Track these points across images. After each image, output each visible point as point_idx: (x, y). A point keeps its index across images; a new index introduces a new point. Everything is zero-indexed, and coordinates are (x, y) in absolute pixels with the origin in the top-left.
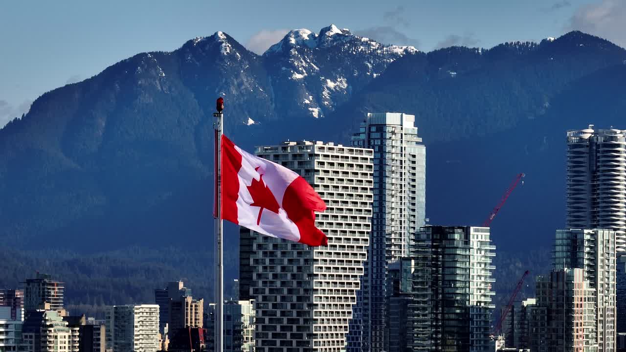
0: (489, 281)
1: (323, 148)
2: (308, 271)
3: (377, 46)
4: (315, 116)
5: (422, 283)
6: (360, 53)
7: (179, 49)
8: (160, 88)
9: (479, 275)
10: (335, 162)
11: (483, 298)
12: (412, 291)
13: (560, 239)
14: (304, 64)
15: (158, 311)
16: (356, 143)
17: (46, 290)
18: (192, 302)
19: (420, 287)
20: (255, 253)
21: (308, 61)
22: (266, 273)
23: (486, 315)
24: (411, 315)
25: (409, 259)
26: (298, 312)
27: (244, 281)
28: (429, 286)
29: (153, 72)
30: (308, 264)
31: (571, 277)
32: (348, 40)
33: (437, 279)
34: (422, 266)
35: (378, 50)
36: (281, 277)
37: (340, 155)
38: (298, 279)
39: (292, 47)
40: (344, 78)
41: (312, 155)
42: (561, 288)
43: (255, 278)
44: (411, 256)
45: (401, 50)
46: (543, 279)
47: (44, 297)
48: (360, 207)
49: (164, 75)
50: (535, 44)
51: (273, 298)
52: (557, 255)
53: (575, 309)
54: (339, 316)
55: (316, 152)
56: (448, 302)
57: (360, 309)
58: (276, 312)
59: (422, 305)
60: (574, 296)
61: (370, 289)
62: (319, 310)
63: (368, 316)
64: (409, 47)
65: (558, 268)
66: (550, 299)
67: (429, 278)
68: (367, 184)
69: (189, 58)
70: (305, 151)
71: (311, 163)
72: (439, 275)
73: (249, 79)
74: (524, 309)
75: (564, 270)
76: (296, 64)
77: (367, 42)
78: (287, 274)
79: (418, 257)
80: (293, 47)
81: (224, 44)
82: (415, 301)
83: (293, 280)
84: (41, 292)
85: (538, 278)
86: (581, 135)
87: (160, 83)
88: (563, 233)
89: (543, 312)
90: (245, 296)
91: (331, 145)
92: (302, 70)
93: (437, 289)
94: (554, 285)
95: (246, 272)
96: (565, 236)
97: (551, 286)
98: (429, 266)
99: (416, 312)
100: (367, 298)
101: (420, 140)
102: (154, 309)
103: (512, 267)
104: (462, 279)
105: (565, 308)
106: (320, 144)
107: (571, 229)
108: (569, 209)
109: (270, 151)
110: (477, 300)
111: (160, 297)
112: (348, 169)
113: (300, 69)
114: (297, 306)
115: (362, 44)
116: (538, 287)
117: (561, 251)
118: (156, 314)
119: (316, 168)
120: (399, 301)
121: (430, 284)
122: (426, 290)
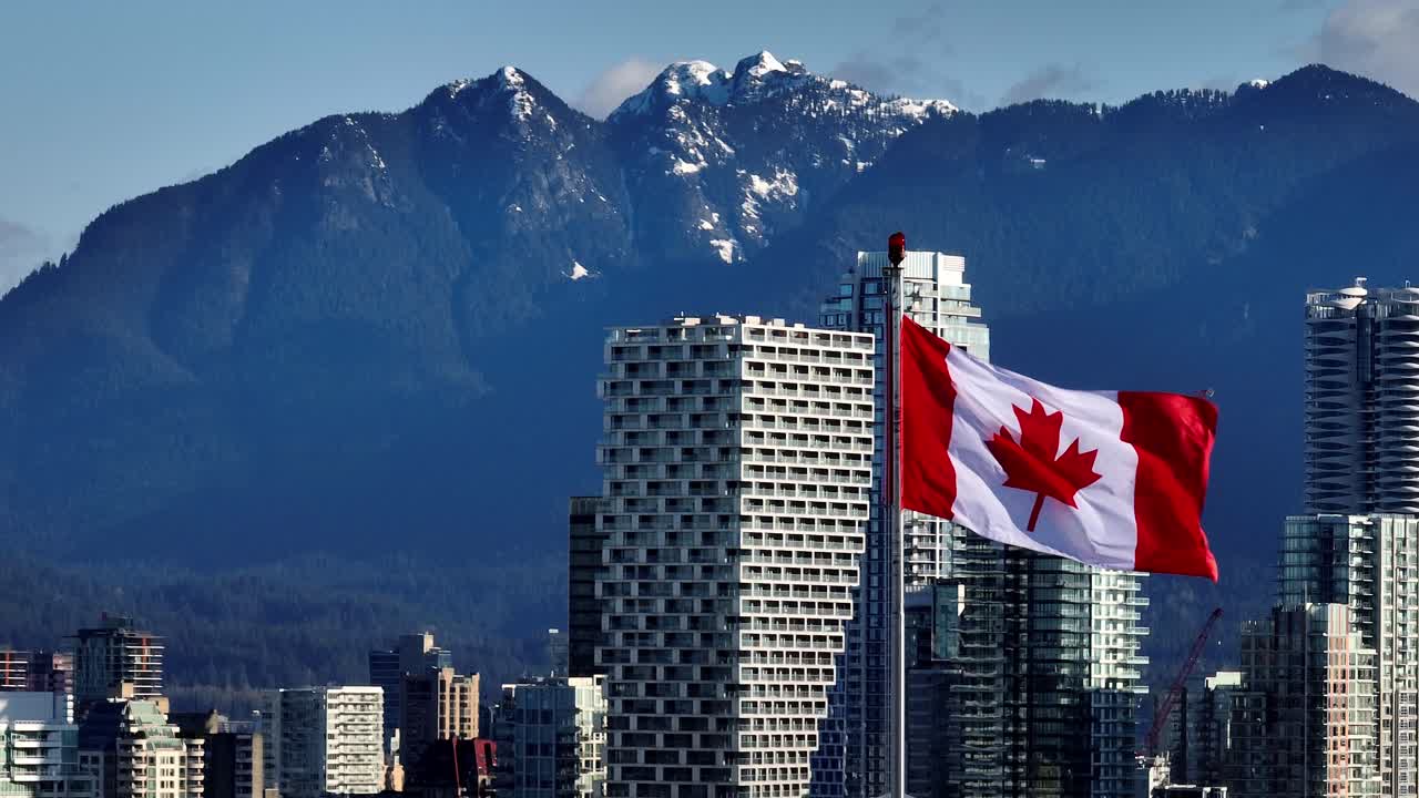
0: (1134, 633)
1: (761, 332)
2: (726, 610)
3: (866, 99)
4: (724, 258)
5: (983, 637)
6: (826, 116)
7: (417, 107)
8: (372, 195)
9: (1111, 620)
10: (788, 363)
11: (1120, 670)
12: (960, 655)
13: (1294, 538)
14: (700, 140)
15: (381, 701)
16: (831, 321)
17: (123, 654)
18: (455, 680)
19: (976, 645)
20: (606, 569)
21: (710, 133)
22: (630, 614)
23: (1128, 709)
24: (955, 711)
25: (953, 583)
26: (704, 704)
27: (581, 633)
28: (999, 644)
29: (358, 159)
30: (726, 595)
31: (1320, 624)
32: (799, 84)
33: (1016, 628)
34: (984, 599)
35: (867, 108)
36: (666, 625)
37: (799, 347)
38: (703, 629)
39: (671, 101)
40: (790, 172)
41: (736, 348)
42: (1297, 647)
43: (607, 626)
44: (955, 576)
45: (921, 109)
46: (1257, 629)
47: (119, 670)
48: (846, 464)
49: (382, 165)
50: (1224, 95)
51: (649, 672)
52: (1290, 573)
53: (1331, 695)
54: (797, 713)
55: (745, 342)
56: (1042, 681)
57: (841, 697)
58: (654, 703)
59: (982, 686)
60: (1329, 667)
61: (862, 651)
62: (753, 699)
63: (859, 711)
64: (939, 101)
65: (1292, 602)
66: (1274, 673)
67: (999, 627)
68: (861, 412)
69: (439, 127)
70: (720, 337)
71: (733, 364)
72: (1021, 620)
73: (575, 173)
74: (1210, 696)
75: (1304, 607)
76: (682, 140)
77: (842, 90)
78: (678, 618)
79: (973, 579)
80: (674, 103)
81: (518, 96)
82: (968, 677)
83: (694, 631)
84: (112, 658)
85: (1245, 626)
86: (1338, 301)
87: (374, 182)
88: (1301, 524)
89: (1257, 702)
90: (583, 668)
91: (779, 324)
92: (696, 155)
93: (1017, 651)
94: (1282, 641)
95: (584, 612)
96: (1305, 530)
97: (1275, 645)
98: (1000, 599)
99: (969, 703)
100: (857, 672)
101: (977, 312)
102: (371, 697)
103: (1171, 600)
104: (1074, 628)
105: (1306, 694)
106: (753, 322)
107: (1319, 515)
108: (1310, 470)
109: (640, 339)
110: (1106, 676)
111: (379, 669)
112: (816, 379)
113: (691, 151)
114: (702, 690)
115: (832, 94)
116: (1246, 646)
117: (1297, 566)
118: (376, 707)
119: (745, 378)
120: (929, 679)
121: (1000, 639)
122: (991, 652)
